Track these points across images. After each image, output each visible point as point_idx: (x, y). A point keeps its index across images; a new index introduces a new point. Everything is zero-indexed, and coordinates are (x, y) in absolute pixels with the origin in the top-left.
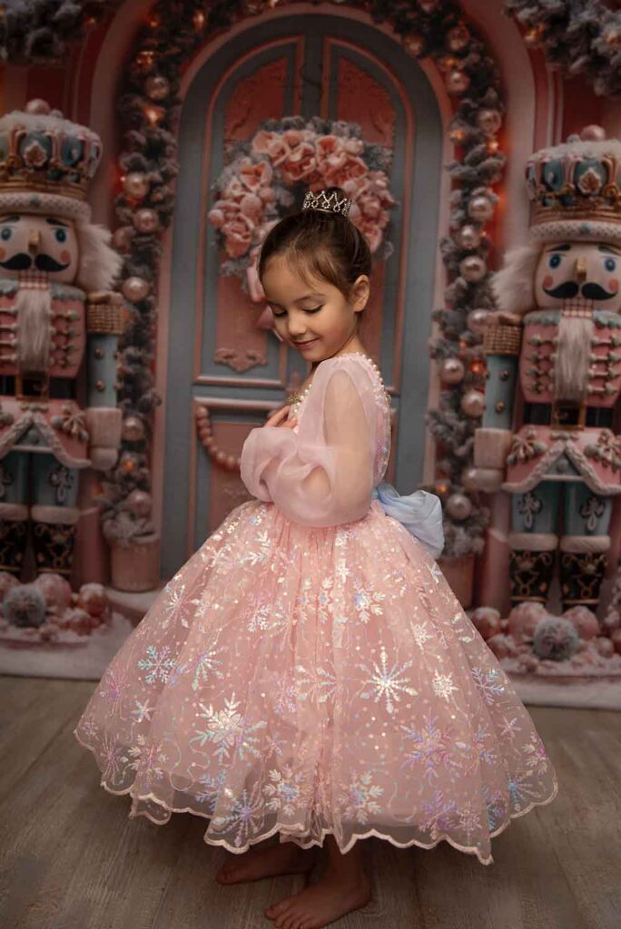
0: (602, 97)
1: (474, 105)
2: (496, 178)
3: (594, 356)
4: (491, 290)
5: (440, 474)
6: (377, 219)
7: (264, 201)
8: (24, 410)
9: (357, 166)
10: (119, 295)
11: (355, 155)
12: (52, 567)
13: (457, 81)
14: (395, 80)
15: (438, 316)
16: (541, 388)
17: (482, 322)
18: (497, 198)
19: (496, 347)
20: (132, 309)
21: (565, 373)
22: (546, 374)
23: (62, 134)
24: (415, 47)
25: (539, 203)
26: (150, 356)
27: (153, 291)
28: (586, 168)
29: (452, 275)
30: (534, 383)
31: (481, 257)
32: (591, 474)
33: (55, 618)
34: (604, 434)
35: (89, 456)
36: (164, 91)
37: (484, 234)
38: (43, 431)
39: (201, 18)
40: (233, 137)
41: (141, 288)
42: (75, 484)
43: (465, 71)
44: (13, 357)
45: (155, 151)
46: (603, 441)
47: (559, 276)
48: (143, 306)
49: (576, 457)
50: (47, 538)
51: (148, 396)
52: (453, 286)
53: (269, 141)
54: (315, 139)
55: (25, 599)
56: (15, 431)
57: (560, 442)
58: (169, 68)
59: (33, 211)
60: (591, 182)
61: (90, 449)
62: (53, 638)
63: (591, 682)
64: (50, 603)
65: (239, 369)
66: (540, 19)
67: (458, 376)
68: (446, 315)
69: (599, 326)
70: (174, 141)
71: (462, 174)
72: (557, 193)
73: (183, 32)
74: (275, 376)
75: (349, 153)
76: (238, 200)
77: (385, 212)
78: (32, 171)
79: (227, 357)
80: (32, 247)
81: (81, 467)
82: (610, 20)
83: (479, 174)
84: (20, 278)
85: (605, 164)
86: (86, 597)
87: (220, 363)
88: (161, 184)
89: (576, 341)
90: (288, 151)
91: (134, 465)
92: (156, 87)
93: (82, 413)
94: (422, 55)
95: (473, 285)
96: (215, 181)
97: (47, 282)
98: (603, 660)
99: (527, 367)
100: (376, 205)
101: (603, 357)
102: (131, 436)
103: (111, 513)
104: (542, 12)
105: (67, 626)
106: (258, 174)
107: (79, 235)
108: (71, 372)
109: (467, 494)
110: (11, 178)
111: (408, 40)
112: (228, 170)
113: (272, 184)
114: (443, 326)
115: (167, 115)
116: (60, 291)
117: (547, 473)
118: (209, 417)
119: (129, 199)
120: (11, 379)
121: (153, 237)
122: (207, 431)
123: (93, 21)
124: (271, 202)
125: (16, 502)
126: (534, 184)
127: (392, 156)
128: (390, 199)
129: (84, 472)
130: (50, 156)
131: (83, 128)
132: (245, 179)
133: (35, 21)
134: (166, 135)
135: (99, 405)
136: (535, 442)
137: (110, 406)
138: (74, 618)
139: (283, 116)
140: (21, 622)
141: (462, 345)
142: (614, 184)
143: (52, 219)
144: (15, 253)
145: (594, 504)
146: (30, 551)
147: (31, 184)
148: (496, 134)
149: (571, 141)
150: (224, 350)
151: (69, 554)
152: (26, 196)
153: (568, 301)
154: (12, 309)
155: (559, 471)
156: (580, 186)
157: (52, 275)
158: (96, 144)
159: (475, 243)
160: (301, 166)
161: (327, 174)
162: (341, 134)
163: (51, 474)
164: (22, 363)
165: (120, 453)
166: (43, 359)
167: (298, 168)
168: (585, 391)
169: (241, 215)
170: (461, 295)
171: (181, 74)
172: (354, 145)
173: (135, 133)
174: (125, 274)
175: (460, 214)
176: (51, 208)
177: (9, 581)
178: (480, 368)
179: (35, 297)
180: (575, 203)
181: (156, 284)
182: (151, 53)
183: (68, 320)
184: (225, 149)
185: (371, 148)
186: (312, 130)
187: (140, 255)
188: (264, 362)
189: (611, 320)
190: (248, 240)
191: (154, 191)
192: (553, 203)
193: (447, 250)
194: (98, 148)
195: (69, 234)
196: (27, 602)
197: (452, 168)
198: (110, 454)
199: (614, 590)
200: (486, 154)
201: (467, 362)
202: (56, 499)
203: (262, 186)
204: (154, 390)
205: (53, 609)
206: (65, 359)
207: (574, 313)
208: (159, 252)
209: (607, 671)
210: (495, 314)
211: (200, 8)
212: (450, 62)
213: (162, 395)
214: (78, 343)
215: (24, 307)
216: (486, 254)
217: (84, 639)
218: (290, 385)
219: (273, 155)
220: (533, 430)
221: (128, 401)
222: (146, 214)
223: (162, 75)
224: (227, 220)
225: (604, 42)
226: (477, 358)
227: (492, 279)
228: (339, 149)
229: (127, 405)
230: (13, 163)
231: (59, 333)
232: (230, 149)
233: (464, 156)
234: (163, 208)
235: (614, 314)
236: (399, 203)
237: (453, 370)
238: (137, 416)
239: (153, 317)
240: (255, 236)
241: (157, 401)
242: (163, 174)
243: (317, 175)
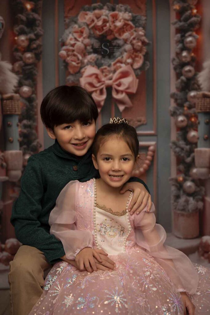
2: (197, 27)
4: (198, 81)
5: (179, 172)
6: (140, 51)
7: (86, 46)
9: (129, 26)
10: (17, 95)
15: (173, 96)
17: (194, 97)
18: (198, 36)
19: (202, 109)
20: (24, 101)
26: (35, 124)
27: (34, 92)
29: (179, 75)
31: (192, 66)
35: (7, 175)
37: (193, 54)
40: (69, 15)
41: (28, 91)
45: (31, 24)
48: (30, 100)
51: (35, 143)
52: (179, 81)
53: (86, 16)
54: (108, 14)
61: (7, 171)
67: (185, 124)
68: (177, 95)
70: (40, 18)
71: (180, 26)
75: (125, 20)
76: (73, 45)
77: (144, 47)
81: (3, 180)
83: (189, 25)
86: (8, 245)
88: (35, 40)
90: (96, 20)
93: (2, 154)
95: (189, 79)
96: (61, 37)
100: (140, 44)
106: (82, 32)
109: (193, 181)
112: (67, 31)
113: (89, 37)
114: (176, 100)
115: (35, 6)
119: (20, 48)
121: (33, 66)
124: (89, 46)
127: (146, 20)
128: (146, 40)
129: (5, 183)
132: (76, 35)
134: (36, 16)
135: (11, 149)
137: (16, 149)
138: (3, 257)
139: (92, 3)
141: (185, 108)
148: (195, 5)
159: (188, 59)
160: (102, 27)
161: (115, 31)
162: (120, 11)
167: (101, 28)
169: (75, 53)
170: (183, 84)
172: (127, 15)
173: (20, 15)
174: (20, 84)
175: (180, 45)
178: (195, 120)
181: (36, 89)
184: (65, 21)
185: (136, 16)
186: (107, 10)
187: (27, 75)
190: (79, 65)
191: (32, 43)
193: (175, 63)
194: (2, 23)
197: (175, 23)
198: (18, 173)
200: (191, 16)
201: (188, 117)
203: (84, 38)
204: (38, 140)
208: (36, 73)
210: (200, 93)
213: (42, 142)
216: (194, 64)
219: (88, 23)
221: (25, 146)
222: (29, 55)
224: (68, 56)
226: (193, 115)
227: (198, 76)
228: (120, 18)
229: (25, 149)
232: (67, 21)
233: (181, 17)
234: (37, 52)
236: (151, 42)
237: (182, 121)
238: (30, 154)
239: (35, 105)
240: (82, 62)
241: (39, 145)
242: (35, 35)
243: (110, 31)
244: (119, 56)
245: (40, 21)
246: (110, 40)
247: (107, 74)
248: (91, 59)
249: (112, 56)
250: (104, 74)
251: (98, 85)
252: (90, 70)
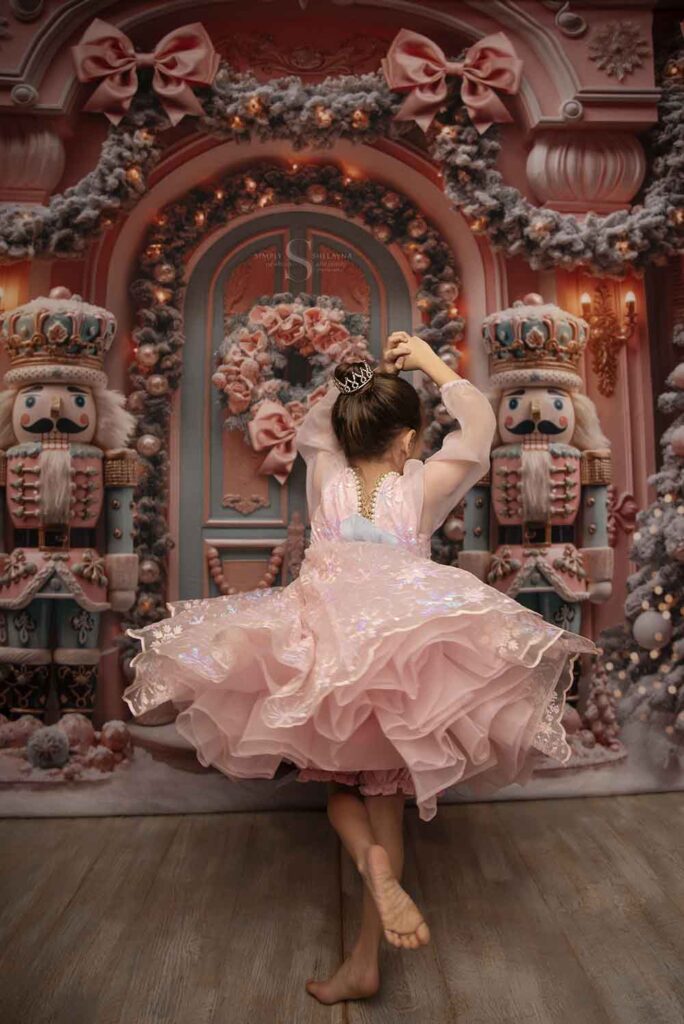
0: (537, 272)
1: (435, 280)
2: (458, 338)
3: (553, 482)
7: (261, 364)
8: (47, 559)
9: (339, 333)
10: (133, 451)
11: (337, 323)
12: (75, 707)
13: (419, 261)
14: (368, 262)
16: (511, 512)
18: (460, 354)
20: (145, 463)
21: (531, 498)
22: (515, 500)
23: (81, 315)
24: (383, 235)
25: (496, 357)
26: (163, 504)
27: (164, 445)
28: (530, 327)
29: (428, 419)
30: (505, 508)
32: (561, 584)
33: (78, 757)
34: (568, 548)
35: (108, 600)
36: (171, 276)
38: (65, 578)
39: (202, 217)
40: (232, 312)
41: (153, 444)
42: (95, 627)
43: (426, 253)
44: (37, 511)
45: (164, 325)
46: (568, 554)
47: (518, 416)
48: (156, 460)
49: (546, 570)
50: (70, 678)
52: (430, 429)
53: (263, 314)
54: (303, 311)
55: (49, 741)
56: (37, 580)
57: (531, 558)
58: (174, 257)
59: (55, 382)
60: (536, 338)
61: (109, 593)
62: (77, 777)
63: (578, 772)
64: (74, 742)
65: (245, 512)
66: (482, 213)
69: (555, 456)
70: (180, 316)
71: (432, 334)
72: (510, 348)
73: (186, 228)
74: (278, 517)
75: (332, 321)
76: (238, 364)
78: (54, 347)
79: (233, 502)
80: (54, 412)
81: (101, 609)
82: (536, 214)
83: (444, 334)
84: (42, 441)
85: (545, 324)
86: (108, 734)
87: (227, 507)
88: (169, 353)
89: (537, 470)
90: (280, 321)
91: (152, 604)
92: (164, 273)
93: (101, 560)
94: (390, 241)
96: (217, 349)
97: (67, 443)
98: (587, 751)
99: (498, 495)
101: (561, 483)
102: (147, 579)
103: (130, 652)
104: (483, 208)
105: (91, 764)
106: (255, 341)
107: (95, 398)
108: (90, 523)
110: (36, 353)
111: (376, 230)
112: (228, 340)
113: (268, 349)
115: (173, 295)
116: (80, 450)
117: (523, 586)
118: (219, 557)
119: (141, 367)
120: (34, 532)
121: (164, 399)
122: (218, 569)
123: (109, 222)
124: (266, 365)
125: (39, 648)
126: (490, 341)
127: (369, 323)
129: (104, 615)
130: (70, 334)
131: (100, 309)
132: (244, 346)
133: (58, 224)
134: (173, 312)
135: (116, 552)
136: (510, 560)
137: (127, 552)
138: (96, 755)
139: (274, 293)
140: (44, 764)
142: (555, 339)
143: (72, 388)
144: (38, 418)
145: (565, 610)
146: (54, 694)
147: (53, 357)
148: (455, 302)
149: (517, 306)
150: (230, 496)
151: (92, 693)
152: (49, 369)
153: (527, 437)
154: (36, 468)
155: (534, 584)
156: (528, 342)
157: (74, 436)
158: (111, 321)
160: (292, 334)
161: (315, 339)
162: (325, 306)
163: (73, 619)
164: (44, 517)
165: (138, 595)
166: (64, 513)
167: (289, 335)
168: (548, 512)
169: (241, 376)
170: (437, 435)
171: (185, 262)
172: (337, 314)
173: (145, 311)
174: (139, 432)
176: (71, 377)
177: (33, 723)
179: (57, 457)
180: (525, 356)
181: (168, 440)
182: (159, 246)
183: (88, 475)
184: (225, 321)
185: (351, 316)
186: (299, 304)
187: (152, 415)
188: (267, 504)
189: (564, 450)
190: (248, 398)
191: (164, 358)
192: (507, 356)
194: (113, 325)
195: (88, 399)
196: (51, 743)
197: (421, 330)
198: (130, 596)
199: (591, 686)
200: (448, 319)
202: (79, 643)
203: (259, 351)
204: (169, 535)
205: (76, 748)
206: (84, 511)
207: (533, 446)
208: (169, 412)
209: (591, 760)
211: (201, 209)
212: (413, 246)
213: (176, 540)
214: (97, 496)
215: (47, 464)
217: (107, 775)
218: (292, 523)
219: (267, 326)
220: (508, 550)
221: (144, 546)
222: (157, 380)
223: (168, 263)
224: (229, 381)
225: (534, 231)
228: (324, 318)
229: (142, 550)
230: (37, 340)
231: (79, 487)
232: (229, 321)
233: (431, 319)
234: (172, 374)
235: (566, 446)
238: (152, 560)
239: (165, 469)
240: (254, 394)
241: (171, 544)
242: (170, 345)
243: (306, 341)
244: (322, 384)
245: (181, 321)
246: (305, 355)
247: (300, 414)
248: (270, 387)
249: (308, 384)
250: (293, 415)
251: (281, 434)
252: (268, 407)
